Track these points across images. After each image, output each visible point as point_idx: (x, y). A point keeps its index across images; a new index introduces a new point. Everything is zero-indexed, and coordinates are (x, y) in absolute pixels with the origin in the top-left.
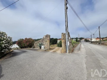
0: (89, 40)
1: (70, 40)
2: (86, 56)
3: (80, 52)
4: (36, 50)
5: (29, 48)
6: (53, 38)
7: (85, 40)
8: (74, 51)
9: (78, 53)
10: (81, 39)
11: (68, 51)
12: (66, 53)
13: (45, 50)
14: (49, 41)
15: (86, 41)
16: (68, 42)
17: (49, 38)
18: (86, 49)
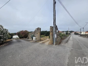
0: (79, 33)
1: (57, 33)
2: (72, 50)
3: (67, 44)
4: (29, 40)
5: (25, 39)
6: (47, 31)
7: (74, 33)
8: (61, 43)
9: (65, 45)
10: (71, 32)
11: (54, 43)
12: (53, 44)
13: (36, 41)
14: (39, 33)
15: (76, 34)
16: (56, 35)
17: (39, 31)
18: (73, 42)
